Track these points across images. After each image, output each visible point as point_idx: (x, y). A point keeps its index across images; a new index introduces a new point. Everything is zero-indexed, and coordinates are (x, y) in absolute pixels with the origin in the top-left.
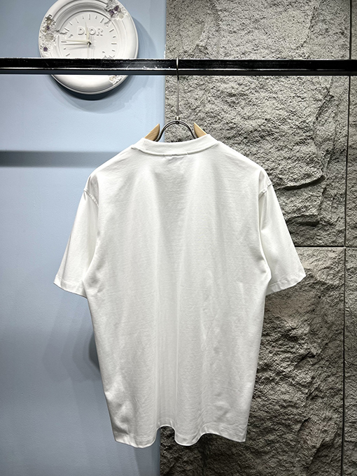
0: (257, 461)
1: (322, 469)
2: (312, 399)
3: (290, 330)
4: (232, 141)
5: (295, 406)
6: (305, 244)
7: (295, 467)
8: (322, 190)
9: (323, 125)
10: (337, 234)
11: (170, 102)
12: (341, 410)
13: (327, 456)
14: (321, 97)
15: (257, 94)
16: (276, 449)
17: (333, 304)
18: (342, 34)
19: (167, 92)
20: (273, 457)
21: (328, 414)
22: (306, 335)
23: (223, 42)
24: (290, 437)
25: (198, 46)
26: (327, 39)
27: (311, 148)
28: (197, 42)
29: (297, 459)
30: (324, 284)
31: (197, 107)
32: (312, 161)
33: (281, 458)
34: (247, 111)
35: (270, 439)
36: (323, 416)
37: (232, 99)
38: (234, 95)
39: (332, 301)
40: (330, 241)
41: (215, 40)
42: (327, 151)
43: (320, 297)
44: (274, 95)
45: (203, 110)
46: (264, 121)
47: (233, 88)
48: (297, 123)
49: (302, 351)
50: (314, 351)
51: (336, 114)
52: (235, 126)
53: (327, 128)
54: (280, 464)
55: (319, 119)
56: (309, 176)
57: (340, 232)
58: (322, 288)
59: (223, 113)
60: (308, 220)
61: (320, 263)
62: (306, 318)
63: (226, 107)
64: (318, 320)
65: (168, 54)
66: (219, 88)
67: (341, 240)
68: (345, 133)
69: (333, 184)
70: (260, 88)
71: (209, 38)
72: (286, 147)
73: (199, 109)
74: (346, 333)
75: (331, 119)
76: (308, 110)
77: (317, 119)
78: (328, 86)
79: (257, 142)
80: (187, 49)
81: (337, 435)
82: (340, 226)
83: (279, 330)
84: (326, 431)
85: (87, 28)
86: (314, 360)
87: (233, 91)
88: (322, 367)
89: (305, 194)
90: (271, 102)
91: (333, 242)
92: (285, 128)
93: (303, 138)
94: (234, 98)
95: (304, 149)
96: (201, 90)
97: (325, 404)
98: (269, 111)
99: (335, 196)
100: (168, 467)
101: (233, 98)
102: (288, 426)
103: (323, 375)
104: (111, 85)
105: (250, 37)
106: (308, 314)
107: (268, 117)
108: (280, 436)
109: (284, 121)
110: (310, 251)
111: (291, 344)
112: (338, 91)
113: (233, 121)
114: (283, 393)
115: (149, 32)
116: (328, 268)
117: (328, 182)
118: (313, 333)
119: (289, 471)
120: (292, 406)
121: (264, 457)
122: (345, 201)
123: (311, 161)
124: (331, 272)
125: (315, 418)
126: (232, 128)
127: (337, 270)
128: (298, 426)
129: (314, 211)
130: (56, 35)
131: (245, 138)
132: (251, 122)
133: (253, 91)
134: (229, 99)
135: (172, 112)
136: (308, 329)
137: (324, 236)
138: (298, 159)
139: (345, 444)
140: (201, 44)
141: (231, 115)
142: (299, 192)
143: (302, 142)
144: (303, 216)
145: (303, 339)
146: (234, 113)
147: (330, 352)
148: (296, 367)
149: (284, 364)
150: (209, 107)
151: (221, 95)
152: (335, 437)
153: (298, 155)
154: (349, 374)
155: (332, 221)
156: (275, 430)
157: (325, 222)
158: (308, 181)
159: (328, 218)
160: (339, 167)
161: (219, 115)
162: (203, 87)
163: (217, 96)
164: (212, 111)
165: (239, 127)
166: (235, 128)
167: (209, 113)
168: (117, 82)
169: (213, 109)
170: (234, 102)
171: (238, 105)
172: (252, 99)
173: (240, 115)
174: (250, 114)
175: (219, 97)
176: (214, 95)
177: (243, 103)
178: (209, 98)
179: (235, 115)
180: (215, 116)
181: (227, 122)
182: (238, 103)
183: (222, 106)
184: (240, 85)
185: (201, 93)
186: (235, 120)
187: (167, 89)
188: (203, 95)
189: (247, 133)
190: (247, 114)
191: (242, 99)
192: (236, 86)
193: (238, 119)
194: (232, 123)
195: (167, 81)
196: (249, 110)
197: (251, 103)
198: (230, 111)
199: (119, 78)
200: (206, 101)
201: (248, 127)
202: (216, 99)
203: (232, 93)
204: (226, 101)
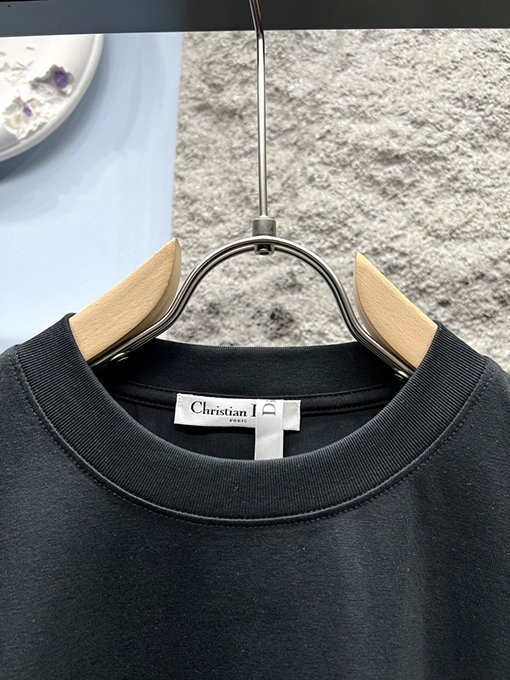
11: (187, 187)
15: (477, 157)
19: (179, 159)
34: (447, 210)
37: (392, 171)
38: (399, 159)
45: (290, 210)
47: (394, 134)
52: (403, 261)
59: (360, 218)
63: (369, 198)
65: (188, 52)
66: (343, 138)
70: (489, 137)
73: (277, 206)
79: (487, 317)
87: (394, 145)
96: (285, 146)
101: (396, 170)
104: (12, 140)
113: (396, 245)
126: (392, 269)
131: (444, 304)
132: (462, 249)
133: (465, 147)
134: (382, 173)
135: (192, 217)
141: (389, 225)
146: (398, 217)
150: (309, 198)
151: (350, 159)
161: (345, 225)
162: (293, 136)
163: (338, 160)
164: (321, 210)
165: (418, 266)
166: (402, 269)
167: (310, 217)
168: (31, 133)
169: (324, 206)
170: (398, 183)
171: (412, 192)
172: (460, 171)
173: (419, 223)
174: (455, 222)
175: (344, 167)
176: (327, 160)
177: (430, 186)
178: (311, 170)
179: (403, 224)
180: (331, 230)
181: (375, 250)
182: (412, 185)
183: (356, 195)
184: (419, 124)
185: (282, 156)
186: (401, 241)
187: (179, 150)
188: (292, 161)
189: (449, 287)
190: (447, 221)
191: (425, 171)
192: (403, 129)
193: (413, 239)
194: (392, 250)
195: (181, 126)
196: (453, 207)
197: (458, 184)
198: (386, 213)
199: (38, 121)
200: (301, 181)
201: (452, 264)
202: (334, 173)
203: (390, 152)
204: (371, 177)
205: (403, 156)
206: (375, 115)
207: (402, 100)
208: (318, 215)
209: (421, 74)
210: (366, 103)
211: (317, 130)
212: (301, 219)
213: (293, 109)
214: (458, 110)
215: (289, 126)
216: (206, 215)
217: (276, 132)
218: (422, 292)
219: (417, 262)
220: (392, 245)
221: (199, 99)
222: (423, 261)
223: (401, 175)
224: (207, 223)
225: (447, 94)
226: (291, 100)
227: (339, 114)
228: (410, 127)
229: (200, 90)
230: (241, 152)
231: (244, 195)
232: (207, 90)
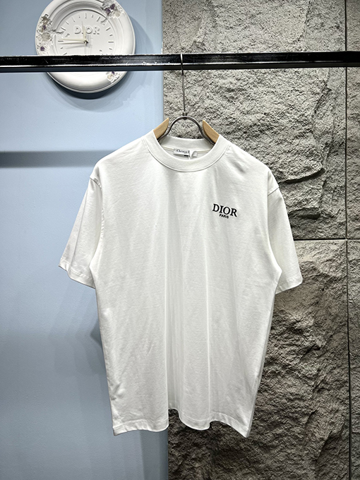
0: (265, 455)
1: (331, 462)
2: (319, 391)
3: (295, 323)
4: (231, 136)
5: (302, 399)
6: (307, 237)
7: (303, 460)
8: (322, 183)
9: (321, 118)
10: (339, 227)
11: (168, 99)
12: (347, 402)
13: (335, 448)
14: (318, 90)
15: (255, 89)
16: (284, 443)
17: (336, 297)
18: (338, 27)
19: (165, 89)
20: (281, 451)
21: (335, 406)
22: (310, 327)
23: (221, 38)
24: (298, 430)
25: (195, 42)
26: (323, 33)
27: (310, 142)
28: (195, 38)
29: (306, 452)
30: (327, 276)
31: (196, 103)
32: (312, 154)
33: (289, 451)
34: (246, 106)
35: (278, 432)
36: (330, 409)
37: (231, 94)
38: (233, 90)
39: (336, 293)
40: (332, 233)
41: (212, 36)
42: (326, 144)
43: (323, 290)
44: (272, 90)
45: (202, 106)
46: (263, 115)
47: (231, 83)
48: (296, 117)
49: (307, 344)
50: (319, 344)
51: (334, 108)
52: (234, 121)
53: (326, 122)
54: (288, 457)
55: (318, 112)
56: (309, 169)
57: (341, 224)
58: (325, 281)
59: (222, 108)
60: (309, 213)
61: (322, 256)
62: (310, 310)
63: (225, 102)
64: (323, 312)
65: (165, 51)
66: (217, 84)
67: (342, 233)
68: (343, 126)
69: (333, 176)
70: (258, 83)
71: (206, 34)
72: (285, 140)
73: (198, 105)
74: (350, 325)
75: (329, 113)
76: (307, 103)
77: (315, 112)
78: (326, 79)
79: (257, 136)
80: (184, 45)
81: (344, 427)
82: (341, 218)
83: (284, 323)
84: (333, 423)
85: (83, 27)
86: (319, 353)
87: (231, 86)
88: (327, 360)
89: (306, 187)
90: (270, 97)
91: (334, 234)
92: (284, 121)
93: (302, 131)
94: (232, 93)
95: (303, 142)
96: (199, 86)
97: (332, 396)
98: (268, 105)
99: (336, 188)
100: (177, 465)
102: (295, 419)
103: (328, 367)
104: (109, 83)
105: (247, 33)
106: (312, 307)
107: (267, 111)
108: (288, 430)
109: (283, 115)
110: (312, 244)
111: (297, 337)
112: (335, 85)
113: (232, 116)
114: (289, 386)
115: (145, 30)
116: (330, 260)
117: (328, 175)
118: (317, 325)
119: (298, 464)
120: (298, 399)
121: (272, 452)
122: (346, 193)
123: (310, 154)
124: (333, 264)
125: (322, 411)
126: (231, 123)
127: (339, 262)
128: (306, 419)
129: (315, 204)
130: (53, 35)
131: (245, 133)
132: (250, 117)
133: (252, 86)
134: (228, 95)
135: (171, 108)
136: (312, 321)
137: (325, 229)
138: (298, 153)
139: (352, 436)
140: (198, 40)
141: (230, 110)
142: (300, 185)
143: (302, 136)
144: (304, 209)
145: (308, 332)
146: (233, 108)
147: (335, 344)
148: (302, 359)
149: (290, 358)
150: (207, 103)
151: (219, 91)
152: (343, 429)
153: (297, 148)
154: (354, 366)
155: (333, 214)
156: (282, 423)
157: (326, 215)
158: (308, 174)
159: (329, 211)
160: (338, 160)
161: (218, 111)
162: (202, 83)
163: (215, 91)
164: (211, 106)
165: (238, 122)
166: (234, 123)
167: (208, 108)
168: (115, 80)
170: (233, 98)
171: (237, 100)
172: (250, 94)
173: (239, 109)
174: (249, 109)
175: (217, 93)
176: (212, 91)
177: (242, 98)
178: (208, 94)
179: (234, 110)
180: (214, 112)
181: (226, 118)
182: (237, 98)
183: (221, 102)
184: (238, 80)
185: (199, 89)
186: (234, 115)
187: (165, 86)
188: (202, 91)
189: (246, 128)
190: (246, 109)
191: (240, 94)
192: (234, 81)
193: (237, 114)
194: (231, 118)
195: (164, 78)
196: (248, 104)
197: (249, 98)
198: (229, 107)
199: (117, 76)
200: (205, 97)
201: (248, 121)
202: (214, 95)
203: (230, 88)
204: (225, 96)
208: (211, 108)
211: (209, 81)
212: (205, 109)
213: (202, 74)
215: (200, 79)
216: (176, 108)
217: (197, 81)
218: (239, 129)
222: (240, 120)
224: (176, 110)
228: (236, 81)
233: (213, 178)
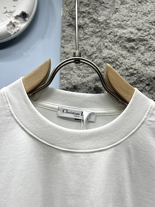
11: (66, 50)
19: (63, 41)
31: (94, 53)
38: (133, 40)
45: (100, 56)
47: (132, 33)
52: (135, 72)
59: (122, 59)
63: (124, 53)
65: (65, 8)
66: (116, 34)
73: (95, 55)
87: (132, 36)
96: (97, 37)
101: (132, 44)
104: (9, 35)
113: (133, 67)
131: (148, 85)
132: (153, 68)
133: (153, 37)
134: (128, 45)
141: (131, 61)
146: (133, 59)
150: (106, 53)
161: (117, 61)
162: (99, 34)
163: (114, 41)
164: (110, 56)
165: (140, 73)
166: (135, 74)
167: (106, 58)
168: (15, 33)
169: (111, 55)
170: (133, 48)
171: (137, 51)
172: (152, 44)
173: (140, 60)
174: (151, 60)
175: (116, 43)
176: (111, 41)
177: (143, 49)
178: (106, 44)
179: (135, 60)
180: (113, 62)
181: (127, 68)
182: (137, 49)
183: (120, 52)
184: (139, 30)
185: (97, 40)
186: (135, 66)
187: (63, 38)
188: (99, 41)
189: (149, 80)
190: (148, 60)
191: (141, 44)
192: (135, 31)
193: (138, 65)
194: (132, 68)
195: (63, 31)
196: (150, 55)
197: (151, 49)
198: (130, 57)
199: (17, 29)
200: (103, 47)
201: (150, 73)
202: (113, 45)
203: (131, 38)
204: (125, 46)
205: (135, 39)
206: (126, 27)
207: (134, 22)
208: (109, 58)
209: (139, 15)
210: (123, 23)
212: (103, 59)
213: (99, 25)
214: (151, 26)
215: (98, 31)
217: (94, 32)
218: (141, 81)
219: (140, 72)
220: (132, 67)
221: (69, 22)
222: (141, 72)
223: (134, 46)
225: (147, 21)
226: (99, 22)
227: (114, 27)
228: (136, 31)
229: (69, 20)
230: (83, 39)
231: (84, 52)
232: (71, 20)
233: (124, 164)
